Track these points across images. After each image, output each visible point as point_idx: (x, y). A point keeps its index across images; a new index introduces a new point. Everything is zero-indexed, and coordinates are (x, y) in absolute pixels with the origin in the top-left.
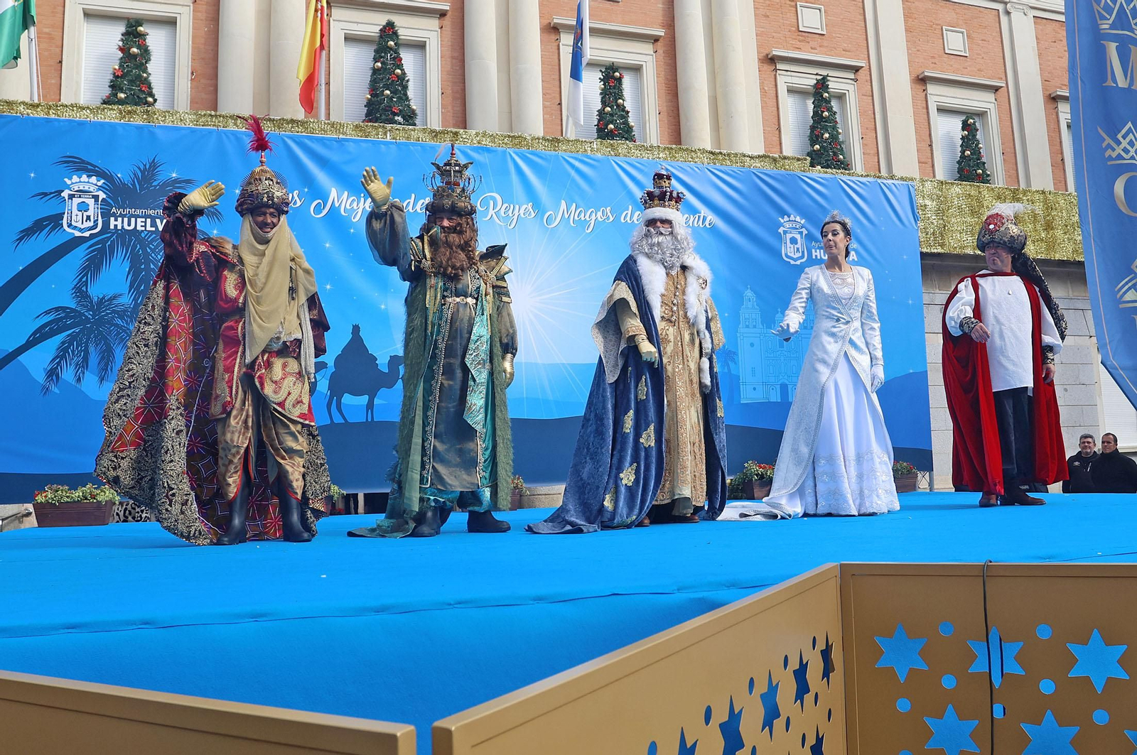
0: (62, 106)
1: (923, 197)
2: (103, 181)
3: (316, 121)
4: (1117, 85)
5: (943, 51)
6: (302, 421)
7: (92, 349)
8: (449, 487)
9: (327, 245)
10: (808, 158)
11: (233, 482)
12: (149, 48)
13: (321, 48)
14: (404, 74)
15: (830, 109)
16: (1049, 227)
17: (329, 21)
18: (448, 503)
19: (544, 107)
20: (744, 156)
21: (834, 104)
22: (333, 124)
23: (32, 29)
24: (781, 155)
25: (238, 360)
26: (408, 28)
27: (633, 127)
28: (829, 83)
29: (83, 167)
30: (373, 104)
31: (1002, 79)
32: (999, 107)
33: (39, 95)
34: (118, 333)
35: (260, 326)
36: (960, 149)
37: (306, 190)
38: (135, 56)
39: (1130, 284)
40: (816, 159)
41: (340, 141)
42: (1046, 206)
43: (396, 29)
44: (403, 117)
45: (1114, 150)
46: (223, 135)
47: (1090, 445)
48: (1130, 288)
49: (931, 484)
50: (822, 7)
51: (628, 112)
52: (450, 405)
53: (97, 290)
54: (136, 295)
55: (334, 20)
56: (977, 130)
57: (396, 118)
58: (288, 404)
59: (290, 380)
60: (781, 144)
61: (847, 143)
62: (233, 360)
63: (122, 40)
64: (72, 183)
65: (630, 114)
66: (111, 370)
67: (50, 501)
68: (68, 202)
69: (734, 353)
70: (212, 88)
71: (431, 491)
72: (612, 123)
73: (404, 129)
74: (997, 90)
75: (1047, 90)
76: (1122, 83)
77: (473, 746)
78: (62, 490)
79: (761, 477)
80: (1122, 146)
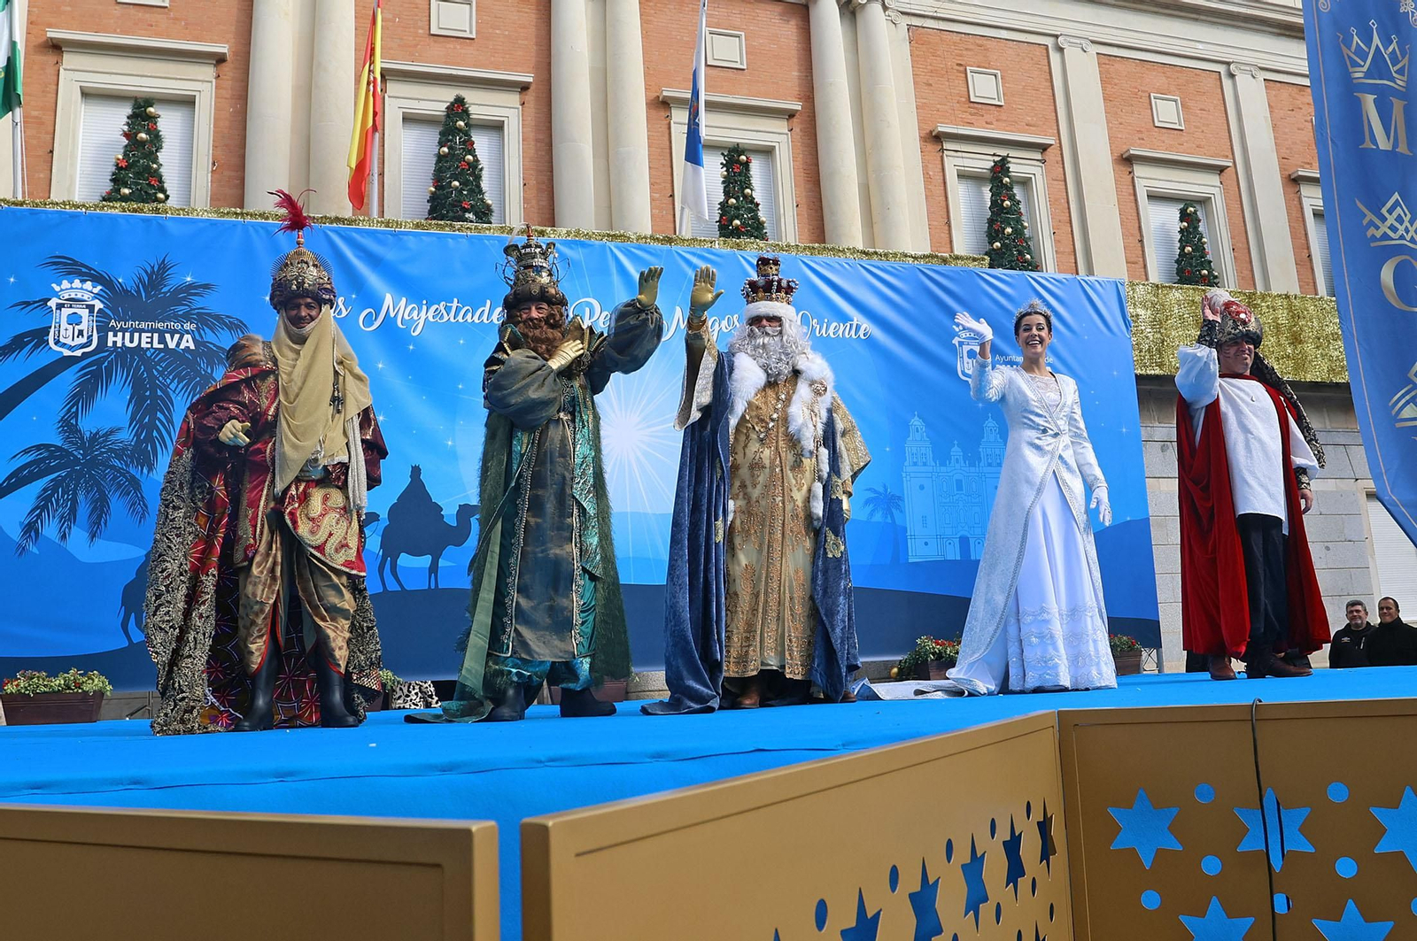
0: (52, 203)
1: (1135, 304)
2: (100, 287)
3: (366, 219)
4: (1378, 147)
5: (1152, 124)
6: (347, 570)
7: (81, 497)
8: (536, 656)
9: (380, 366)
10: (986, 257)
11: (258, 648)
12: (160, 133)
13: (373, 129)
14: (477, 161)
15: (1012, 198)
16: (1296, 340)
17: (384, 97)
18: (535, 678)
19: (652, 199)
20: (906, 256)
21: (1018, 192)
22: (388, 222)
23: (18, 111)
24: (952, 254)
25: (265, 492)
26: (482, 105)
27: (764, 223)
28: (1010, 165)
29: (74, 269)
30: (438, 198)
31: (1227, 157)
32: (1226, 192)
33: (24, 193)
34: (115, 478)
35: (295, 447)
36: (1179, 245)
37: (354, 296)
38: (143, 143)
39: (1408, 397)
40: (996, 259)
41: (396, 235)
42: (1291, 314)
43: (467, 106)
44: (476, 214)
45: (1377, 228)
46: (251, 228)
47: (1360, 614)
48: (1407, 403)
49: (1160, 665)
50: (998, 72)
51: (758, 205)
52: (537, 550)
53: (88, 424)
54: (137, 430)
55: (389, 97)
56: (1200, 221)
57: (467, 215)
58: (329, 548)
59: (332, 518)
60: (951, 242)
61: (1036, 239)
62: (258, 493)
63: (128, 124)
64: (62, 290)
65: (760, 207)
66: (105, 524)
67: (23, 691)
68: (56, 313)
69: (900, 498)
70: (238, 182)
71: (513, 661)
72: (737, 218)
73: (476, 228)
74: (1222, 171)
75: (1285, 170)
76: (1383, 144)
77: (578, 855)
78: (38, 677)
79: (939, 656)
80: (1388, 223)
